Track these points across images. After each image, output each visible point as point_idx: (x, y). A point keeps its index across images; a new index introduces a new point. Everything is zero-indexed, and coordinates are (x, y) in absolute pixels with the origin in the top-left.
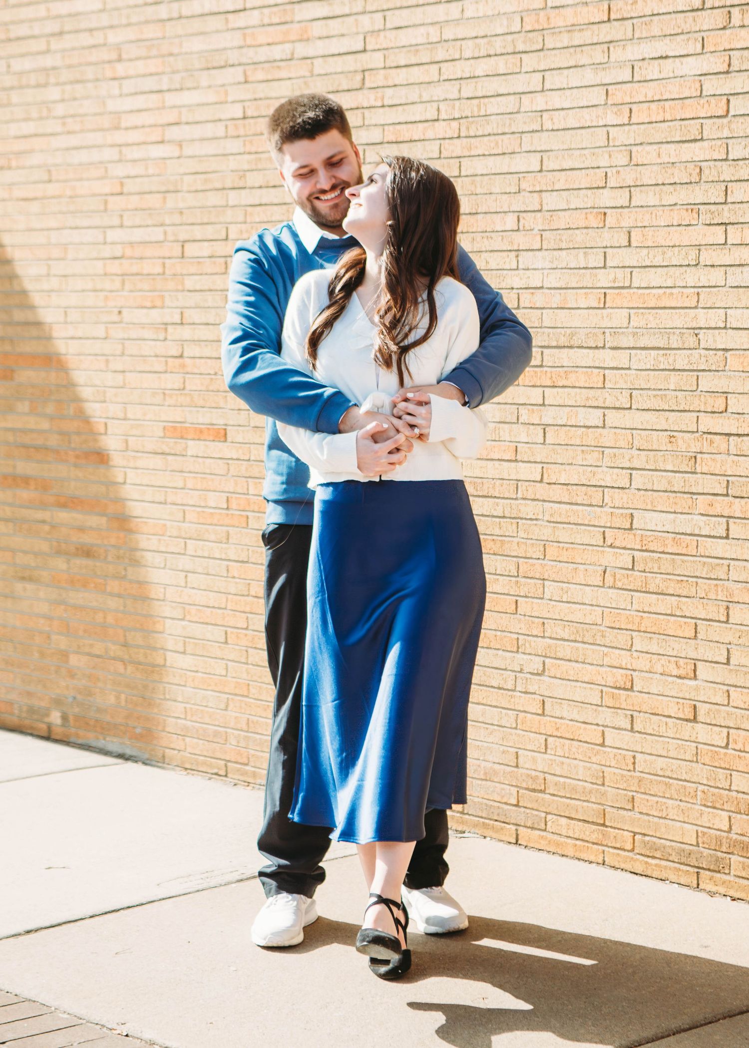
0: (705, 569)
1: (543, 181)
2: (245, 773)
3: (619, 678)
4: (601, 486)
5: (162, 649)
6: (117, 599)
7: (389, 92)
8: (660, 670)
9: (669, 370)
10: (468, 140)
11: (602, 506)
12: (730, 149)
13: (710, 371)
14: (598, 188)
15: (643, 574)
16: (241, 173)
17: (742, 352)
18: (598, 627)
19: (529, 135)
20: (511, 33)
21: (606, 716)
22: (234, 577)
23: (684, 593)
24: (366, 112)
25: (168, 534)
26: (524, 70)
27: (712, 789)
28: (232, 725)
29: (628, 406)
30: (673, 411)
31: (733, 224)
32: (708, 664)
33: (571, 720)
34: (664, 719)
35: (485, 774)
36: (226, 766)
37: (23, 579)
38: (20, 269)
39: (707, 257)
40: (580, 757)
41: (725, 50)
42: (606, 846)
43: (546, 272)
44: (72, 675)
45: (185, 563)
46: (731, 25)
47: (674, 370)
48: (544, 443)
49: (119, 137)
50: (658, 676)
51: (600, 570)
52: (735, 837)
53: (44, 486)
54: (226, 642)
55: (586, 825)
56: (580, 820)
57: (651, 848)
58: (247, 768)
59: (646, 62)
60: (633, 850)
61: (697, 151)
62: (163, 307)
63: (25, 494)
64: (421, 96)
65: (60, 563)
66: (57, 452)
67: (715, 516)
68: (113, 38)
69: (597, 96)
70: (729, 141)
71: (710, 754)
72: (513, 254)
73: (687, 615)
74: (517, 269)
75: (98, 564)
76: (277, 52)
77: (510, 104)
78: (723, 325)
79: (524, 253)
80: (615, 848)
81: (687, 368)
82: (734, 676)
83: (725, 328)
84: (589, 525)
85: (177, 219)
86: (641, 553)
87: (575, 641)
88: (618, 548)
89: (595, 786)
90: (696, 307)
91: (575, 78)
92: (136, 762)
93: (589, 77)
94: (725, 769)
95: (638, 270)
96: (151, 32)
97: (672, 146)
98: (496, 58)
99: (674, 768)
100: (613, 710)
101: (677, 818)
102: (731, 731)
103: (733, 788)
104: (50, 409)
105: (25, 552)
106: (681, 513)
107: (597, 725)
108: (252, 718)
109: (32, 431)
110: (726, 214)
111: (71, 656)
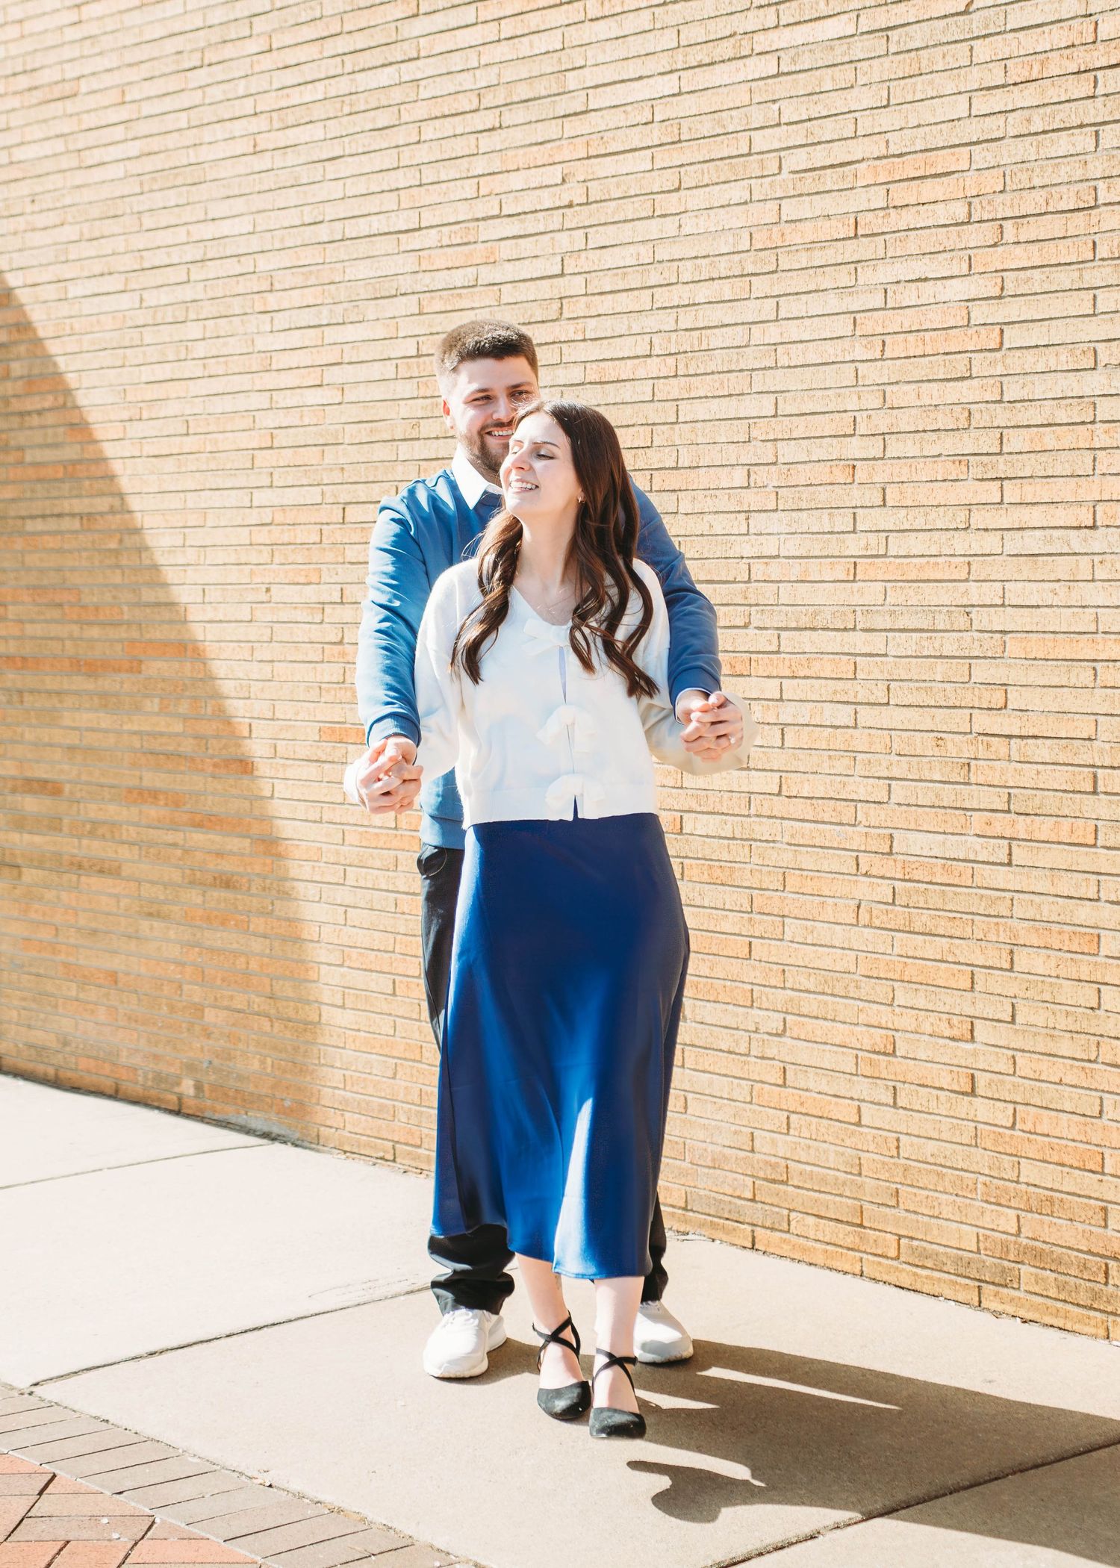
0: (983, 904)
1: (779, 427)
2: (418, 1157)
3: (878, 1040)
4: (852, 800)
5: (316, 1001)
6: (262, 939)
7: (592, 323)
8: (929, 1029)
9: (935, 657)
10: (687, 379)
11: (854, 825)
12: (1005, 388)
13: (985, 658)
14: (845, 436)
15: (906, 910)
16: (414, 421)
17: (1025, 635)
18: (851, 976)
19: (761, 372)
20: (738, 252)
21: (862, 1088)
22: (403, 913)
23: (958, 934)
24: (564, 346)
25: (324, 860)
26: (753, 296)
27: (995, 1181)
28: (401, 1097)
29: (886, 701)
30: (941, 707)
31: (1010, 479)
32: (988, 1022)
33: (819, 1093)
34: (935, 1092)
35: (713, 1160)
36: (394, 1148)
37: (150, 914)
38: (150, 540)
39: (979, 519)
40: (830, 1139)
41: (996, 271)
42: (865, 1252)
43: (782, 537)
44: (208, 1036)
45: (343, 895)
46: (1003, 241)
47: (941, 657)
48: (782, 747)
49: (269, 381)
50: (926, 1038)
51: (853, 904)
52: (1025, 1241)
53: (176, 801)
54: (394, 994)
55: (840, 1225)
56: (831, 1219)
57: (920, 1256)
58: (420, 1151)
59: (902, 284)
60: (897, 1258)
61: (966, 391)
62: (319, 584)
63: (153, 812)
64: (630, 328)
65: (194, 896)
66: (193, 760)
67: (994, 837)
68: (264, 264)
69: (843, 326)
70: (1003, 379)
71: (992, 1136)
72: (743, 516)
73: (962, 961)
74: (748, 534)
75: (239, 897)
76: (459, 278)
77: (738, 336)
78: (1000, 602)
79: (756, 515)
80: (875, 1255)
81: (957, 654)
82: (1021, 1038)
83: (1003, 605)
84: (838, 849)
85: (337, 477)
86: (904, 883)
87: (823, 993)
88: (874, 876)
89: (849, 1176)
90: (967, 580)
91: (816, 305)
92: (285, 1143)
93: (832, 303)
94: (1011, 1155)
95: (895, 534)
96: (308, 256)
97: (934, 385)
98: (720, 281)
99: (948, 1153)
100: (870, 1080)
101: (952, 1218)
102: (1019, 1107)
103: (1021, 1179)
104: (184, 707)
105: (153, 883)
106: (952, 834)
107: (852, 1099)
108: (424, 1088)
109: (162, 734)
110: (1002, 467)
111: (207, 1010)
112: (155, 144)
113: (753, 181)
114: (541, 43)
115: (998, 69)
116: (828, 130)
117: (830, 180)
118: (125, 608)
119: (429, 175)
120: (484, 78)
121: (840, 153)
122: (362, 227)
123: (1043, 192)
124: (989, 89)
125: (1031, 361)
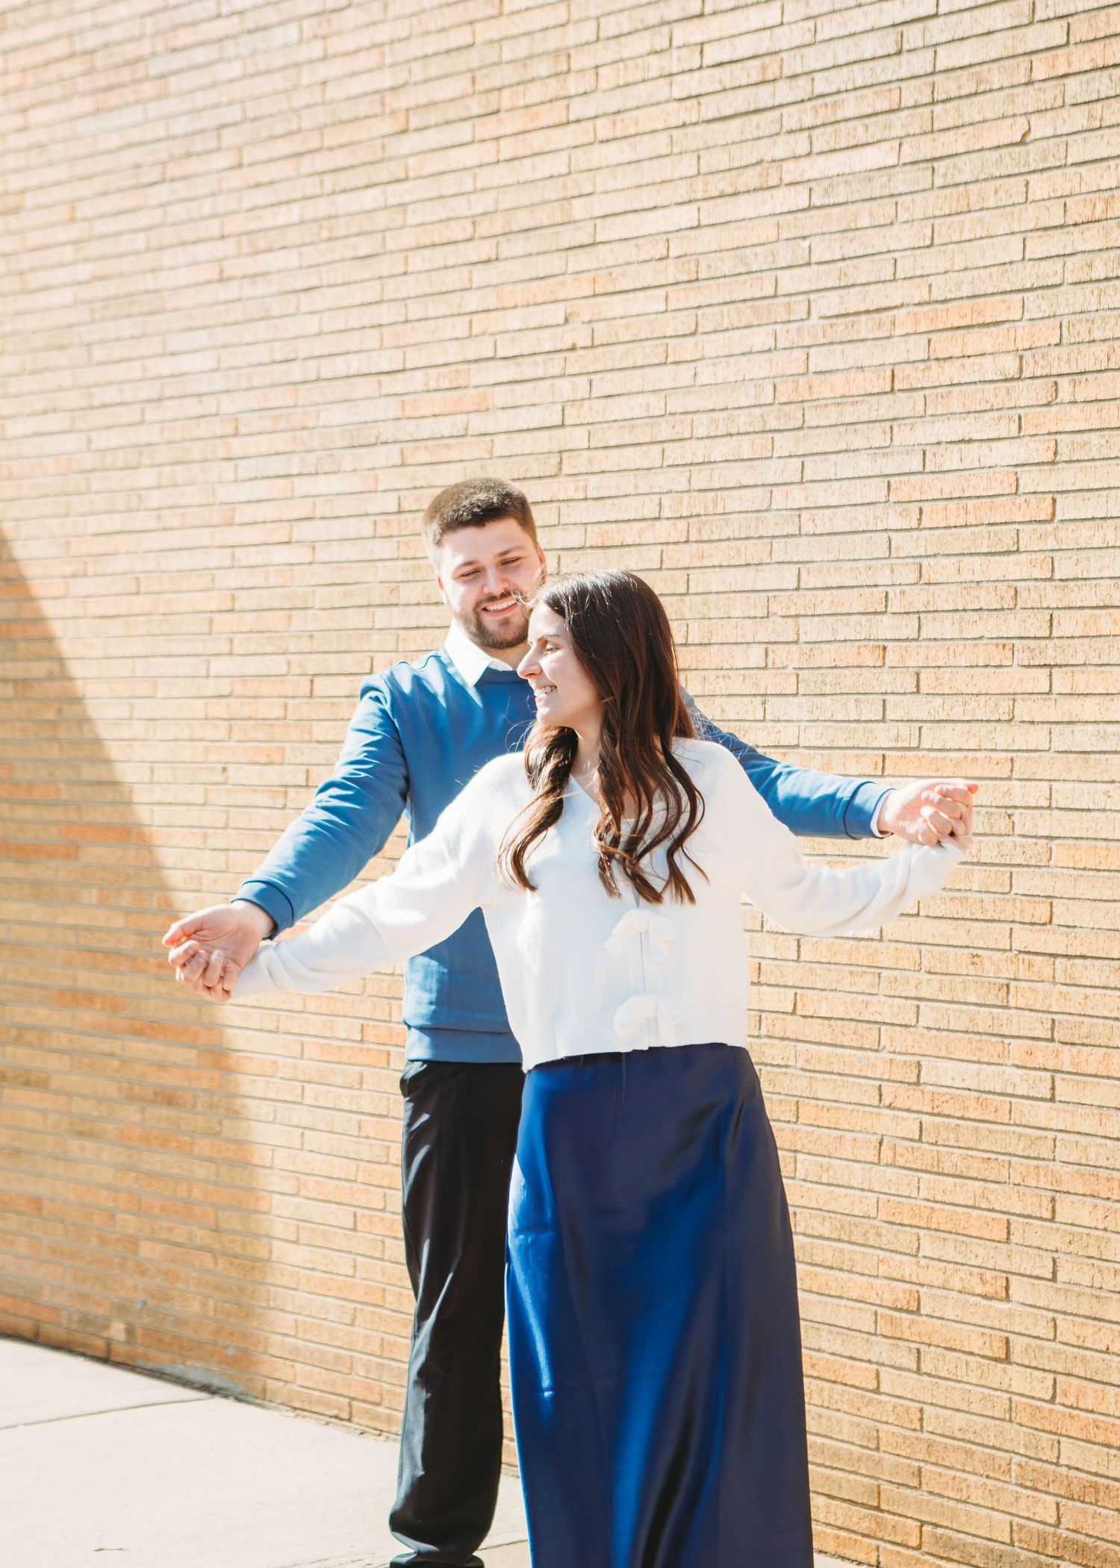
0: (1022, 1144)
1: (801, 603)
2: (376, 1417)
3: (901, 1295)
4: (876, 1022)
5: (267, 1236)
6: (207, 1164)
7: (594, 480)
8: (958, 1286)
9: (972, 864)
10: (700, 545)
11: (877, 1051)
12: (1056, 565)
13: (1028, 866)
14: (875, 613)
15: (935, 1148)
16: (393, 585)
17: (1072, 842)
18: (871, 1222)
19: (783, 540)
20: (760, 406)
21: (881, 1350)
22: (367, 1137)
23: (992, 1177)
24: (563, 505)
25: (280, 1075)
26: (776, 455)
27: (1032, 1462)
28: (360, 1346)
29: (915, 911)
30: (977, 920)
31: (1060, 666)
32: (1025, 1279)
33: (833, 1354)
34: (964, 1357)
36: (350, 1405)
37: (80, 1134)
38: (93, 710)
39: (1025, 710)
40: (845, 1407)
41: (1049, 434)
42: (882, 1539)
43: (803, 725)
44: (143, 1272)
45: (301, 1115)
46: (1059, 400)
47: (978, 863)
48: (798, 960)
49: (232, 536)
50: (955, 1294)
51: (875, 1139)
52: (1065, 1533)
53: (114, 1005)
54: (355, 1229)
55: (854, 1508)
56: (844, 1500)
57: (945, 1546)
58: (379, 1409)
59: (943, 446)
60: (919, 1548)
61: (1012, 567)
62: (282, 764)
63: (88, 1017)
64: (636, 486)
65: (132, 1113)
66: (133, 959)
67: (1035, 1069)
68: (228, 405)
69: (875, 491)
70: (1054, 554)
71: (1029, 1410)
72: (759, 699)
73: (997, 1208)
74: (764, 720)
75: (183, 1115)
76: (446, 426)
77: (756, 499)
78: (1045, 804)
79: (774, 699)
80: (894, 1543)
81: (996, 861)
82: (1063, 1298)
83: (1049, 807)
84: (858, 1077)
85: (305, 645)
86: (932, 1118)
87: (839, 1240)
88: (899, 1109)
89: (866, 1451)
90: (1009, 779)
91: (845, 466)
92: (226, 1397)
93: (864, 465)
94: (1050, 1432)
95: (929, 725)
96: (279, 398)
97: (977, 559)
98: (739, 438)
99: (978, 1428)
100: (891, 1341)
101: (982, 1503)
102: (1060, 1378)
103: (1062, 1461)
104: (126, 899)
105: (85, 1097)
106: (988, 1064)
107: (869, 1362)
108: (387, 1337)
109: (100, 929)
110: (1051, 653)
111: (142, 1244)
112: (108, 267)
113: (778, 327)
114: (545, 167)
115: (1056, 208)
116: (864, 271)
117: (865, 327)
118: (63, 787)
119: (415, 310)
120: (480, 204)
121: (876, 297)
122: (340, 366)
123: (1104, 347)
124: (1045, 229)
125: (1085, 535)
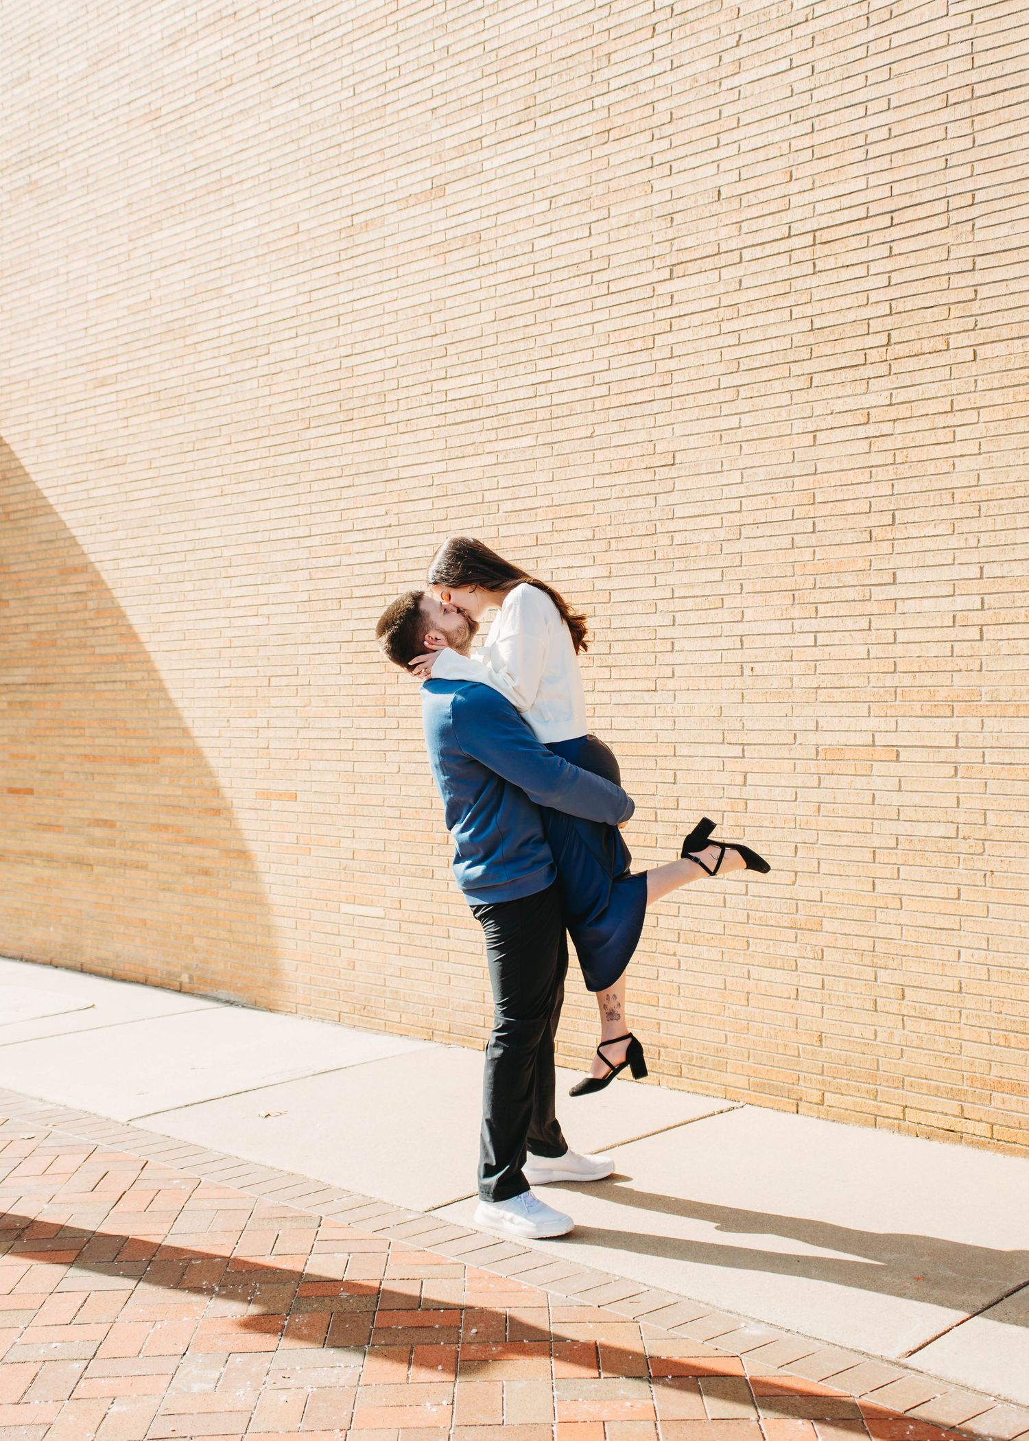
25: (260, 860)
35: (464, 1007)
37: (164, 889)
39: (599, 686)
41: (607, 564)
44: (196, 952)
49: (229, 613)
53: (178, 830)
54: (296, 928)
58: (311, 1008)
62: (256, 717)
63: (166, 836)
65: (188, 880)
66: (187, 809)
68: (227, 552)
75: (214, 880)
76: (331, 561)
83: (611, 729)
85: (266, 662)
90: (593, 717)
92: (237, 1005)
96: (251, 549)
104: (182, 782)
105: (165, 873)
108: (313, 976)
109: (170, 796)
110: (610, 660)
111: (195, 939)
112: (168, 490)
113: (484, 516)
114: (375, 444)
115: (607, 465)
116: (523, 492)
117: (524, 516)
118: (150, 730)
119: (315, 509)
120: (345, 460)
121: (529, 503)
122: (280, 534)
123: (630, 526)
124: (603, 474)
125: (624, 608)
